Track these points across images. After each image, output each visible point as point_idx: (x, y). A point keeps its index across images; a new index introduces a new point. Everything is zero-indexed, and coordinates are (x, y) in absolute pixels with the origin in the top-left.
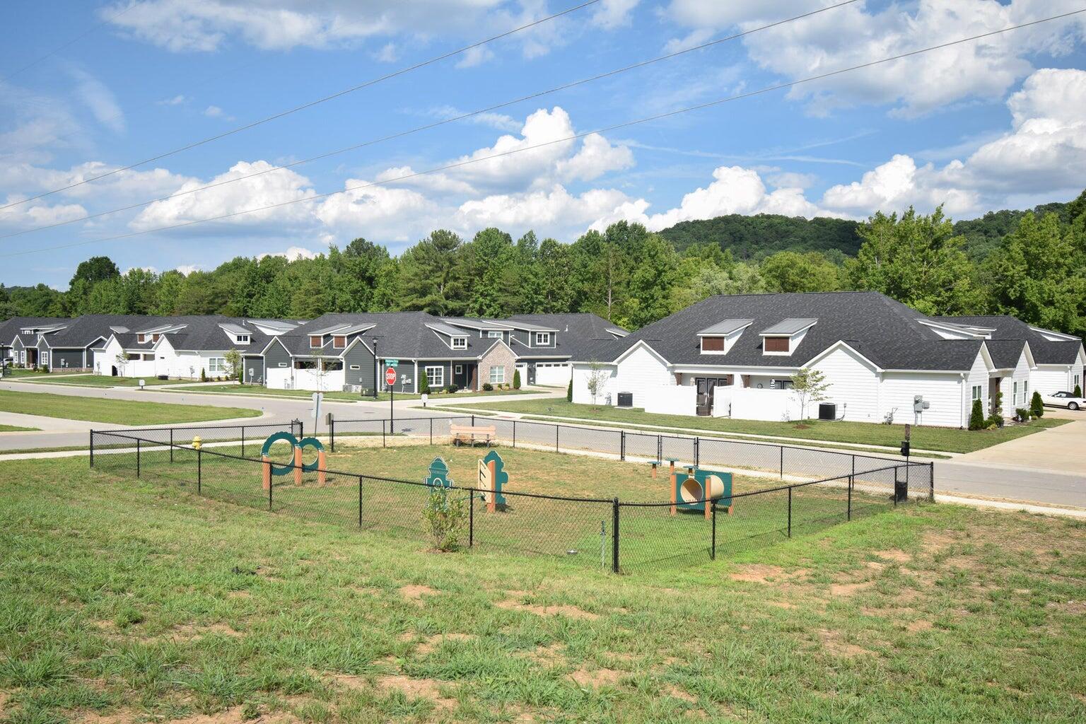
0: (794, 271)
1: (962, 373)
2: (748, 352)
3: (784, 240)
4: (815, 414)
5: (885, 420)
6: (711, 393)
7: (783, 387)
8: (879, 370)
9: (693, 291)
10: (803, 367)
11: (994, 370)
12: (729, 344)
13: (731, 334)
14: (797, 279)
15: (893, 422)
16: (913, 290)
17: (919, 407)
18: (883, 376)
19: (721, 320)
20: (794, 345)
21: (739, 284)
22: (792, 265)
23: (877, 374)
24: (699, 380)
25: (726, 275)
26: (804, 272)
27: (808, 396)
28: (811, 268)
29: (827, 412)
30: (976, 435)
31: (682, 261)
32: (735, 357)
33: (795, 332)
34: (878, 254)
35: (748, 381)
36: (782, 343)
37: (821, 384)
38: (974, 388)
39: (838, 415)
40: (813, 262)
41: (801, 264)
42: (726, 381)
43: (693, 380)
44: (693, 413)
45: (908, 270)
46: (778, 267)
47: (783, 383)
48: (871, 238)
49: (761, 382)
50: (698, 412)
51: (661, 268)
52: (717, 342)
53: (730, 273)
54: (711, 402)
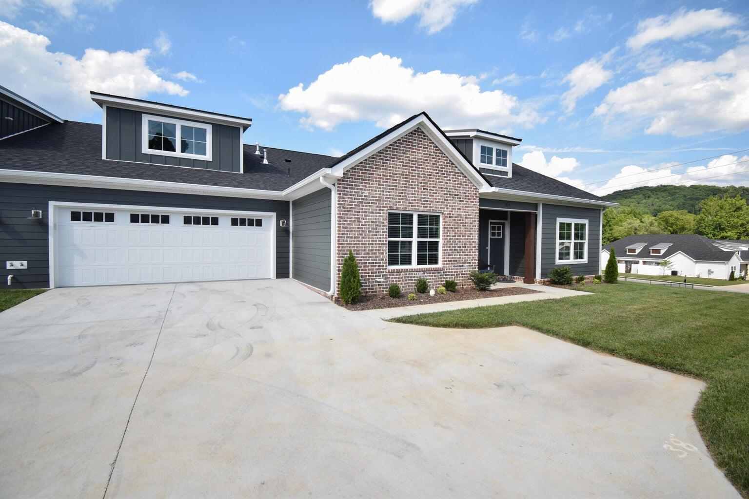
0: (672, 219)
1: (726, 262)
2: (645, 253)
3: (673, 196)
4: (670, 274)
5: (696, 277)
6: (631, 266)
7: (658, 265)
8: (694, 260)
9: (623, 228)
10: (666, 259)
11: (742, 261)
12: (637, 251)
13: (639, 248)
14: (673, 222)
15: (700, 277)
16: (727, 228)
17: (710, 272)
18: (696, 262)
19: (635, 243)
20: (662, 252)
21: (645, 225)
22: (671, 216)
23: (694, 262)
24: (626, 262)
25: (638, 221)
26: (677, 219)
27: (666, 268)
28: (680, 217)
29: (674, 273)
30: (732, 282)
31: (618, 215)
32: (640, 255)
33: (663, 248)
34: (710, 214)
35: (645, 263)
36: (658, 251)
37: (670, 265)
38: (732, 267)
39: (679, 274)
40: (682, 214)
41: (676, 215)
42: (637, 262)
43: (624, 262)
44: (624, 272)
45: (723, 220)
46: (664, 217)
47: (658, 264)
48: (706, 207)
49: (650, 263)
50: (626, 271)
51: (609, 220)
52: (634, 250)
53: (641, 220)
54: (631, 269)
